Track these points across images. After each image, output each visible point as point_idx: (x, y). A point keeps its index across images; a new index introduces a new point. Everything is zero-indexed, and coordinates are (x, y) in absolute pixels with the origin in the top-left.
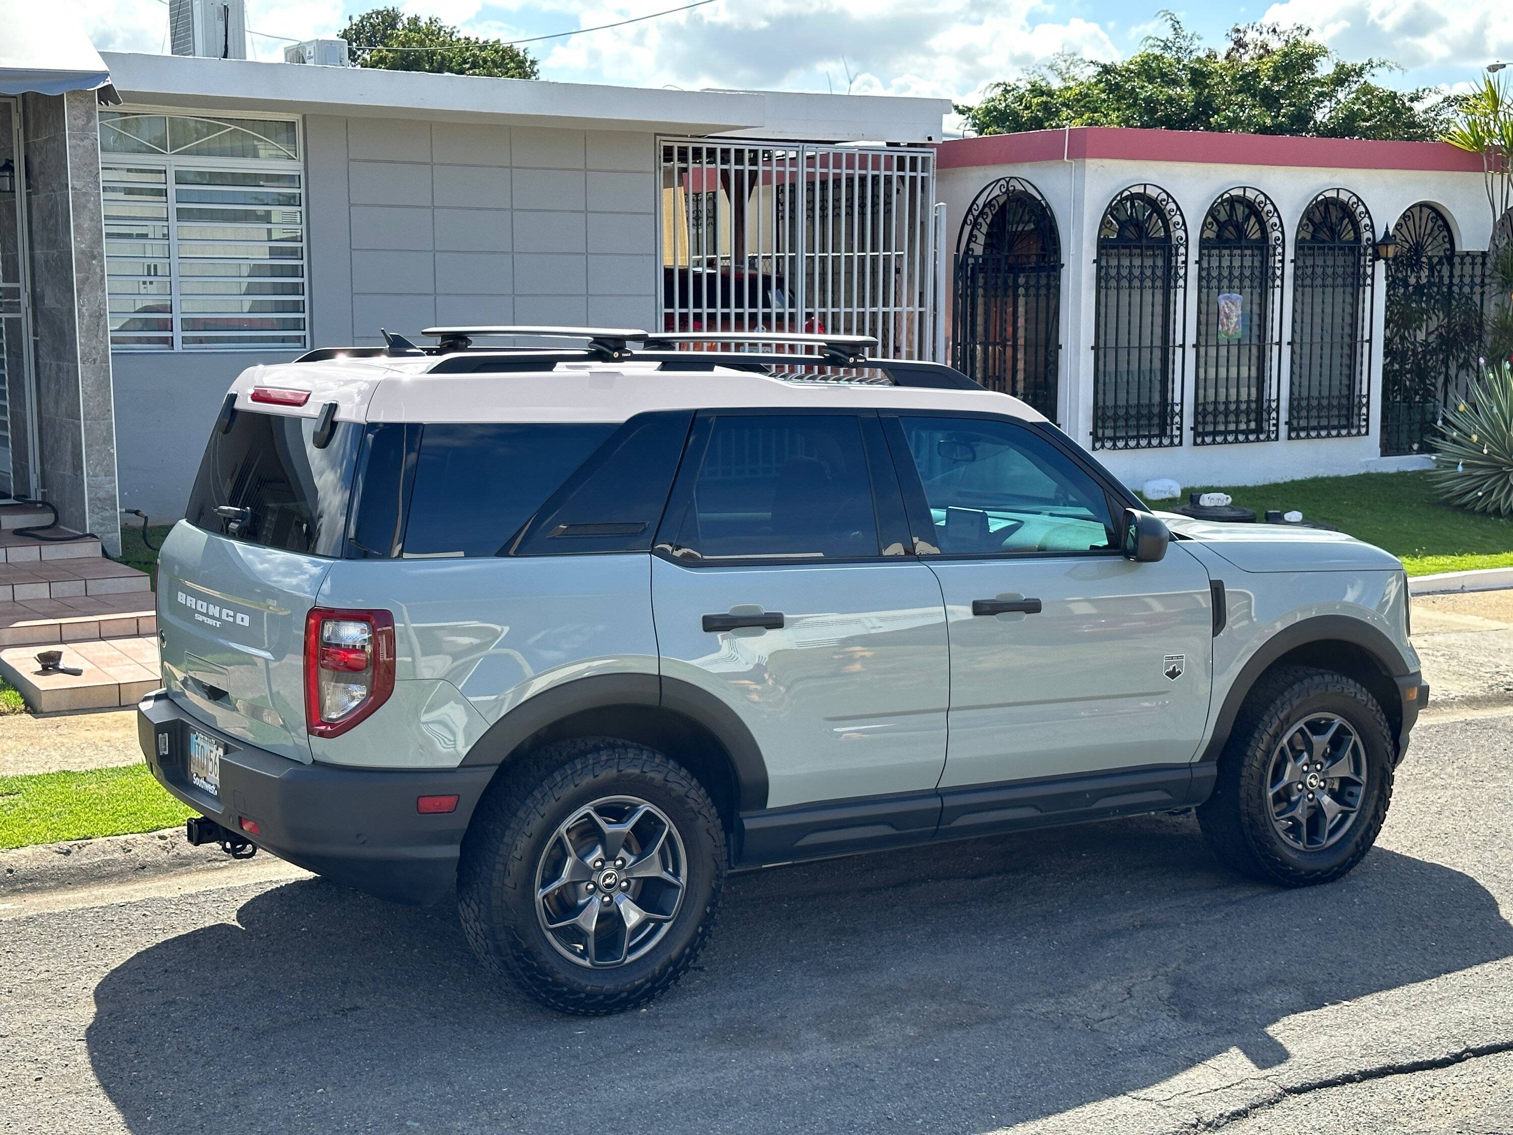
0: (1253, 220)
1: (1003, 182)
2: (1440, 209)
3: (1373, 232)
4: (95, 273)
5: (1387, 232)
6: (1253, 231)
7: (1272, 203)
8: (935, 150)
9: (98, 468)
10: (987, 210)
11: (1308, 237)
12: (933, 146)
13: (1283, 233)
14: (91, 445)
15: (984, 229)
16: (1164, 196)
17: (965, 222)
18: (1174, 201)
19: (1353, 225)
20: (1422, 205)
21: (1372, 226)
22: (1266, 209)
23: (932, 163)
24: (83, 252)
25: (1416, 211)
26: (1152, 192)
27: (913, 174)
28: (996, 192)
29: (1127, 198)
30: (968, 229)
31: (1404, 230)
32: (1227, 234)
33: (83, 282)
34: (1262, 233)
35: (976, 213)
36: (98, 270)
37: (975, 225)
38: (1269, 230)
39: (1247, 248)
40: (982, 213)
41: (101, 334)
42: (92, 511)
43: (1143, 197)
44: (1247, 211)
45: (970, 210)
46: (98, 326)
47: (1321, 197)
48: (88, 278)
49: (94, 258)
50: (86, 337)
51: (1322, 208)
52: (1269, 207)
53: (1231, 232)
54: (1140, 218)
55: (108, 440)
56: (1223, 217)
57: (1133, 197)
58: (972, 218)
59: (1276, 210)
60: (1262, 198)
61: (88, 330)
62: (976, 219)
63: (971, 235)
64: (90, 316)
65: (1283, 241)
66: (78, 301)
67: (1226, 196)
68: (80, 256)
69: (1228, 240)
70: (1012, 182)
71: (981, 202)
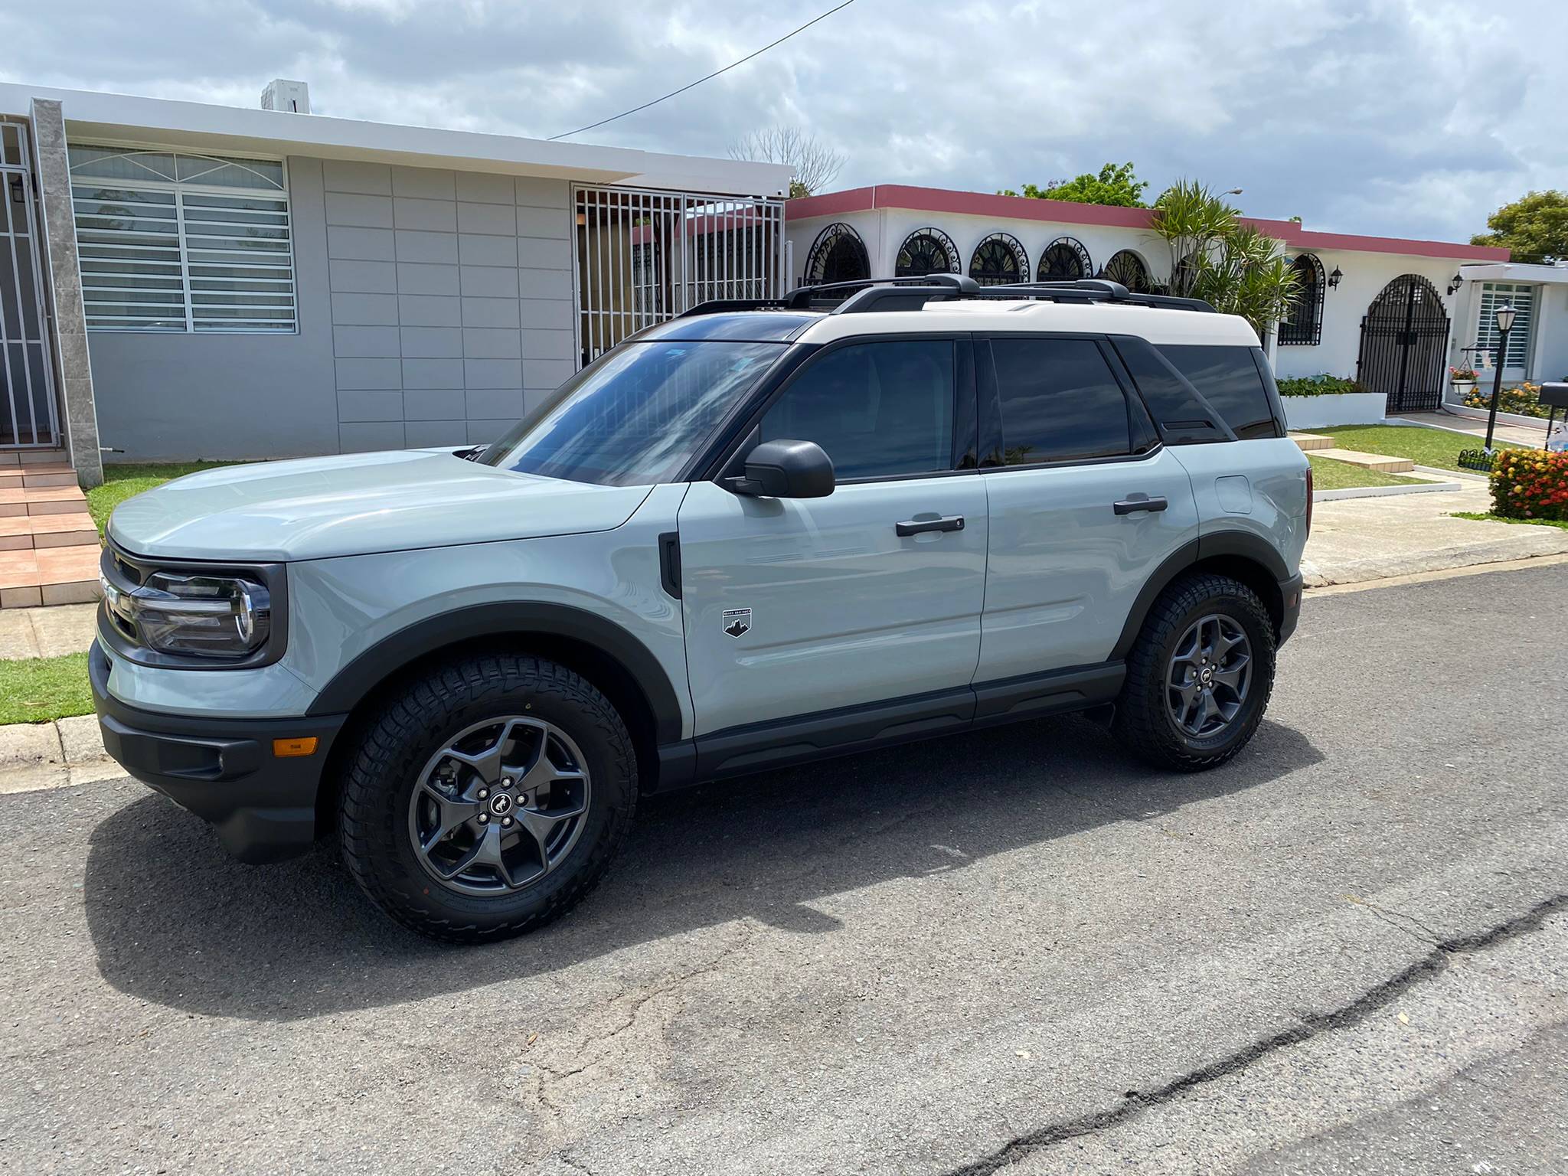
0: (1008, 257)
1: (833, 227)
2: (1137, 255)
3: (1091, 269)
4: (69, 261)
5: (1101, 270)
6: (1008, 266)
7: (1021, 246)
8: (784, 202)
9: (80, 416)
10: (823, 248)
11: (1047, 271)
12: (782, 199)
13: (1028, 267)
14: (73, 398)
15: (823, 262)
16: (944, 237)
17: (809, 257)
18: (951, 241)
19: (1078, 263)
20: (1125, 252)
21: (1091, 265)
22: (1017, 250)
23: (782, 212)
24: (57, 245)
25: (1122, 256)
26: (935, 234)
27: (768, 219)
28: (829, 234)
29: (917, 238)
30: (811, 261)
31: (1113, 269)
32: (990, 267)
33: (58, 268)
34: (1014, 266)
35: (816, 250)
36: (71, 259)
37: (816, 259)
38: (1019, 264)
39: (1003, 277)
40: (820, 250)
41: (76, 310)
42: (76, 450)
43: (928, 237)
44: (1003, 251)
45: (812, 249)
46: (74, 303)
47: (1055, 243)
48: (62, 266)
49: (68, 249)
50: (64, 312)
51: (1056, 251)
52: (1019, 249)
53: (991, 267)
54: (927, 253)
55: (87, 394)
56: (987, 255)
57: (921, 237)
58: (814, 255)
59: (1024, 250)
60: (1014, 242)
61: (65, 306)
62: (817, 254)
63: (814, 266)
64: (66, 295)
65: (1029, 273)
66: (55, 283)
67: (989, 239)
68: (55, 247)
69: (990, 271)
70: (840, 227)
71: (819, 242)
